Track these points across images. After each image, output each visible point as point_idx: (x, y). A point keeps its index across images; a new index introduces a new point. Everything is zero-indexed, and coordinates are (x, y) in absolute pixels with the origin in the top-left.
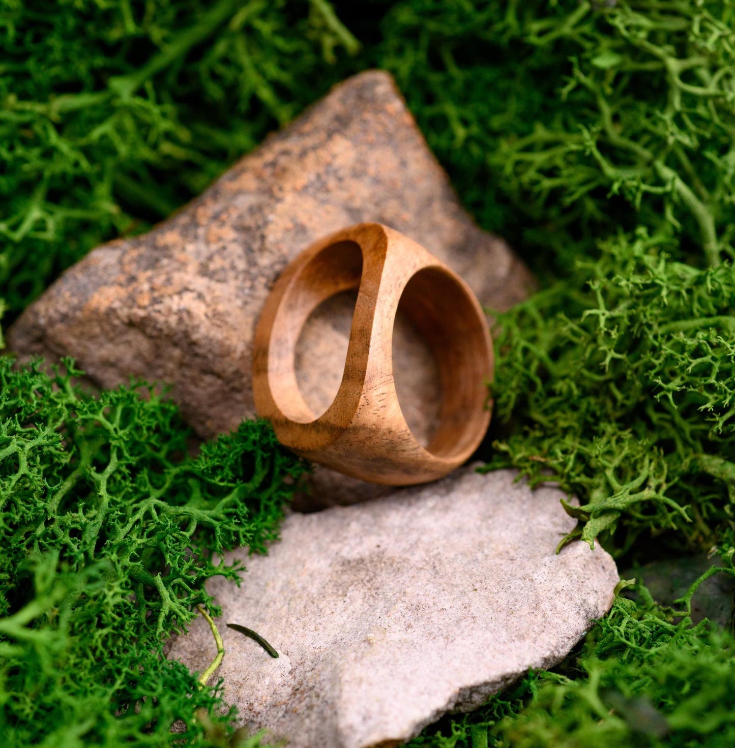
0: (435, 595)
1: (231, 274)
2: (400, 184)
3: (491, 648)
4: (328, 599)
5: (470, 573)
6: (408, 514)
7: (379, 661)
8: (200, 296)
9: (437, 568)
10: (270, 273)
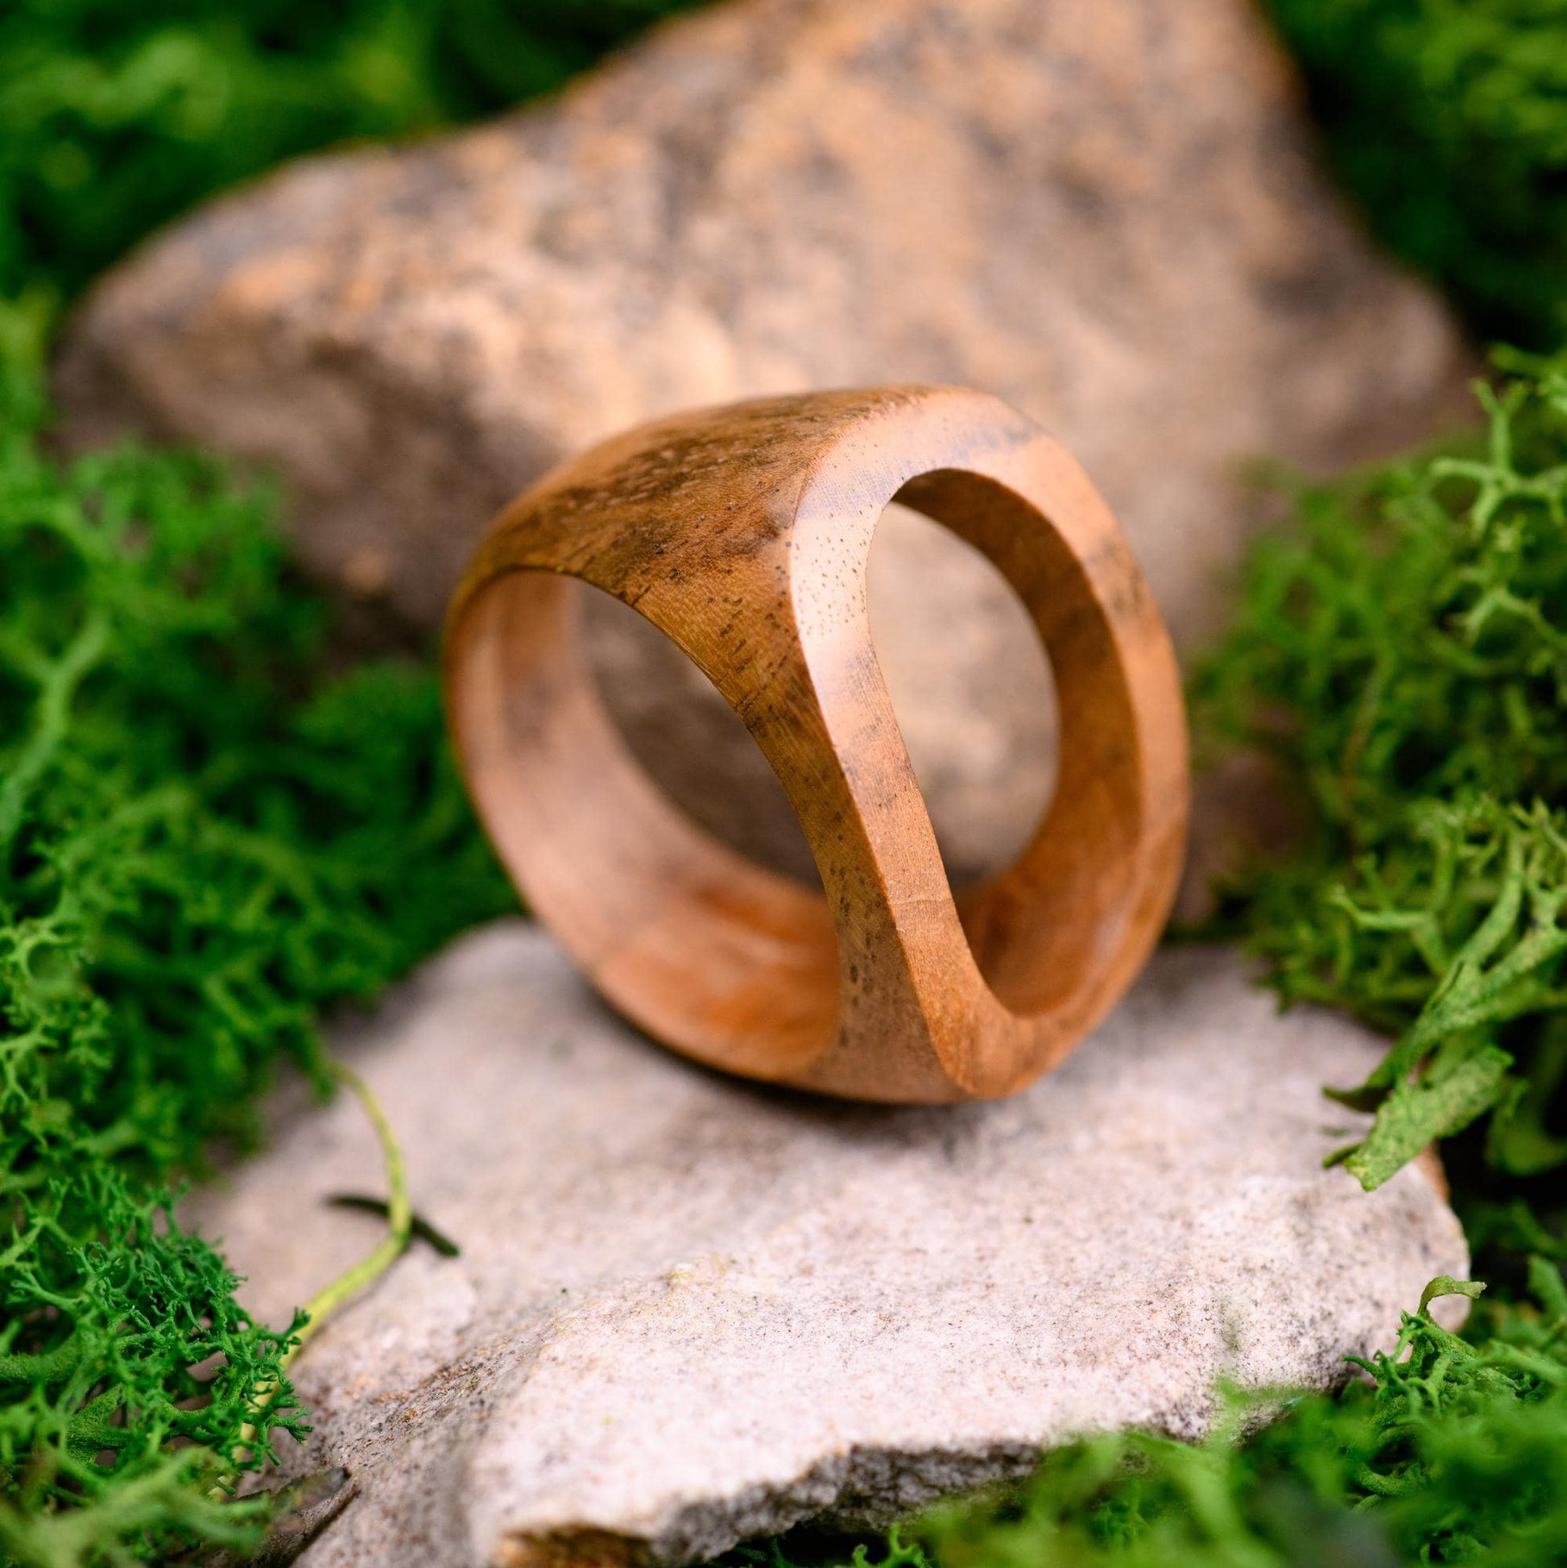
0: (917, 1214)
3: (994, 1368)
7: (671, 1330)
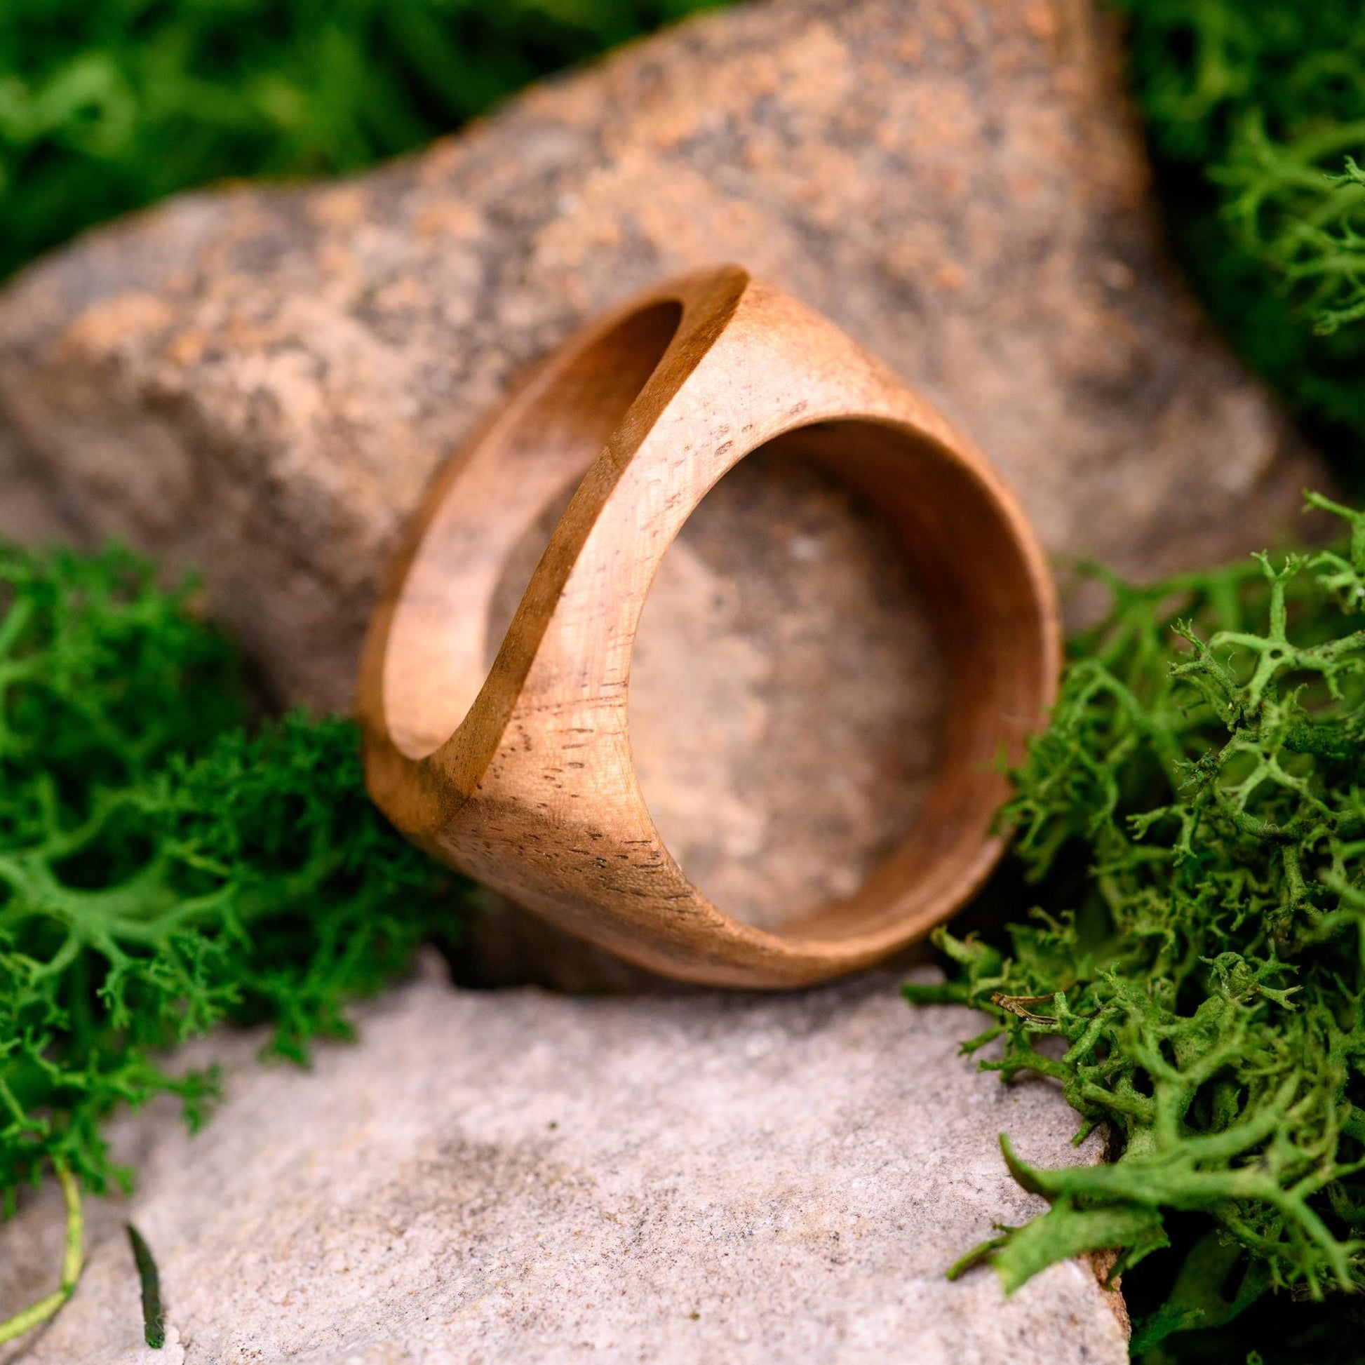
0: (596, 1301)
1: (424, 329)
2: (961, 186)
4: (357, 1229)
5: (711, 1266)
6: (685, 1059)
8: (320, 371)
9: (644, 1229)
10: (521, 346)
